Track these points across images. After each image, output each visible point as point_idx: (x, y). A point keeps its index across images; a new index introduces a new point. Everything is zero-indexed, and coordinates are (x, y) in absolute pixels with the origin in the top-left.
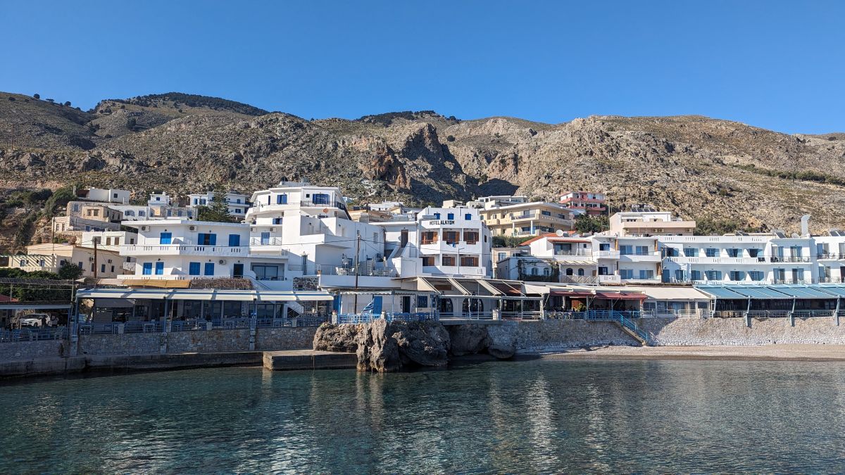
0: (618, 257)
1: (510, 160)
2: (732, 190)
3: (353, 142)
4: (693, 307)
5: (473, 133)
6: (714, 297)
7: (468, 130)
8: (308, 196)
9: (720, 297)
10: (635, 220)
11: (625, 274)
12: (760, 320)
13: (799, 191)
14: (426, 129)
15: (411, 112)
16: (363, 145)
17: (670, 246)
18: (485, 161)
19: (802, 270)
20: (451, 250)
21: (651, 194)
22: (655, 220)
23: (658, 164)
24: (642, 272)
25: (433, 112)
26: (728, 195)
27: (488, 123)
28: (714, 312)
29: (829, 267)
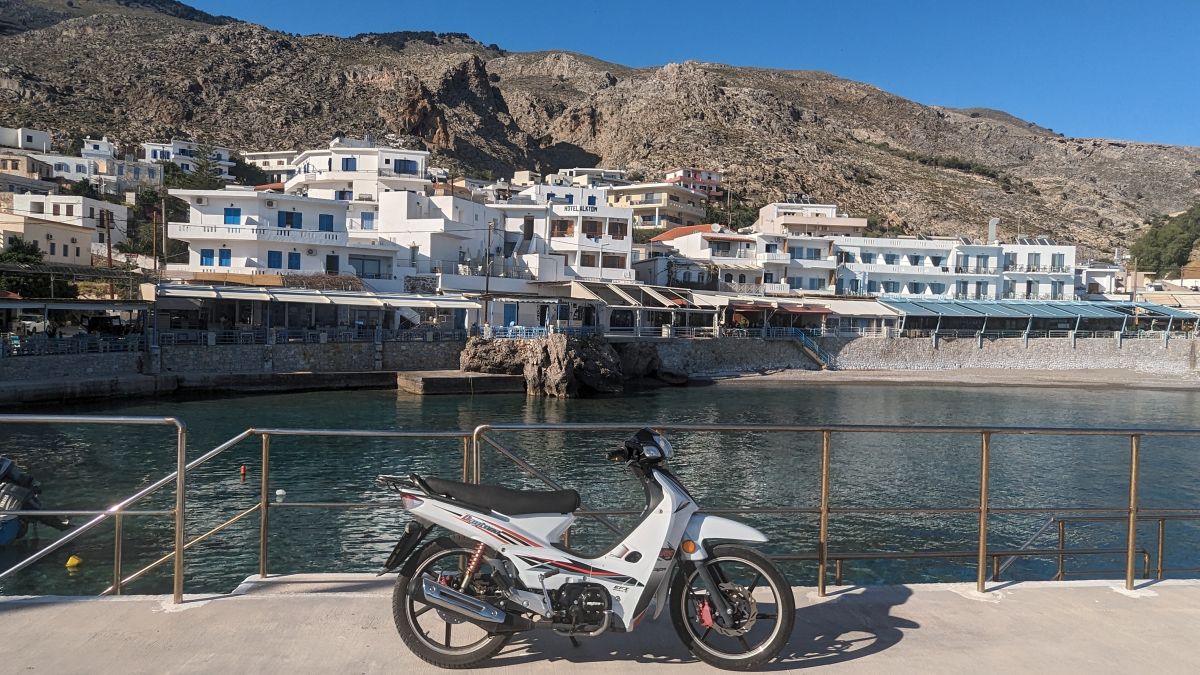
0: (789, 262)
1: (586, 117)
2: (870, 177)
3: (369, 76)
4: (879, 325)
5: (526, 72)
6: (903, 313)
7: (520, 68)
8: (387, 161)
9: (910, 314)
10: (793, 214)
11: (794, 283)
12: (948, 341)
13: (944, 182)
14: (472, 62)
15: (433, 34)
16: (385, 81)
17: (846, 249)
18: (545, 115)
19: (987, 283)
20: (591, 246)
21: (777, 177)
22: (817, 215)
23: (784, 136)
24: (812, 281)
25: (466, 36)
26: (866, 182)
27: (547, 60)
28: (901, 330)
29: (1015, 281)
